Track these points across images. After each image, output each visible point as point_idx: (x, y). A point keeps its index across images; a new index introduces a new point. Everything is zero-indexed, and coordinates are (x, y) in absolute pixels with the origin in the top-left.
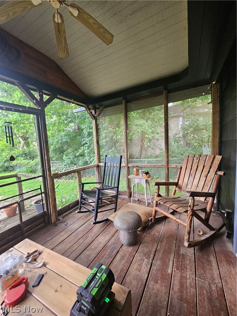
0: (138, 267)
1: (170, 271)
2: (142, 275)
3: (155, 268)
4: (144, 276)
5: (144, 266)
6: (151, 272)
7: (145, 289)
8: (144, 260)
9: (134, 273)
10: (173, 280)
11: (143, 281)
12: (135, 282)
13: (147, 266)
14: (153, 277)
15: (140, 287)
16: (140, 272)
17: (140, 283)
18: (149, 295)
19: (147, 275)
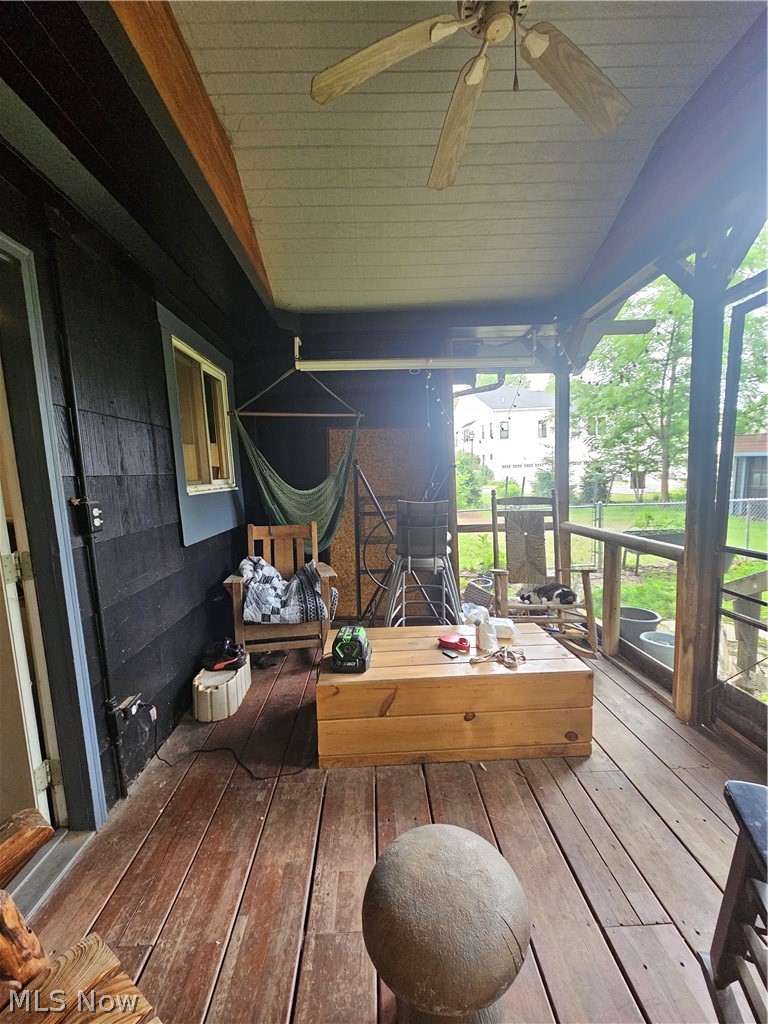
0: (348, 884)
1: (244, 921)
2: (331, 867)
3: (292, 913)
4: (325, 868)
5: (333, 900)
6: (304, 891)
7: (315, 839)
8: (338, 922)
9: (356, 862)
10: (237, 895)
11: (325, 854)
12: (346, 841)
13: (320, 906)
14: (297, 878)
15: (328, 835)
16: (341, 873)
17: (331, 845)
18: (305, 832)
19: (316, 875)
